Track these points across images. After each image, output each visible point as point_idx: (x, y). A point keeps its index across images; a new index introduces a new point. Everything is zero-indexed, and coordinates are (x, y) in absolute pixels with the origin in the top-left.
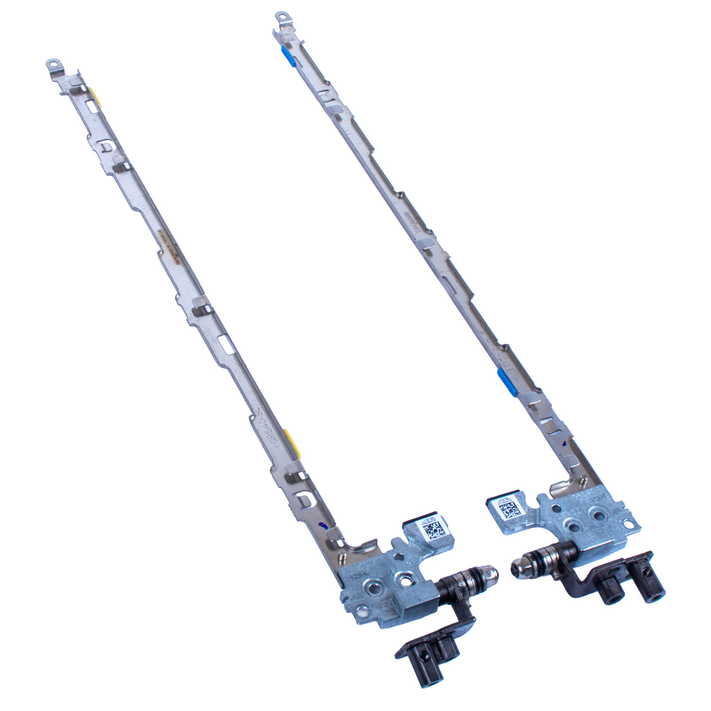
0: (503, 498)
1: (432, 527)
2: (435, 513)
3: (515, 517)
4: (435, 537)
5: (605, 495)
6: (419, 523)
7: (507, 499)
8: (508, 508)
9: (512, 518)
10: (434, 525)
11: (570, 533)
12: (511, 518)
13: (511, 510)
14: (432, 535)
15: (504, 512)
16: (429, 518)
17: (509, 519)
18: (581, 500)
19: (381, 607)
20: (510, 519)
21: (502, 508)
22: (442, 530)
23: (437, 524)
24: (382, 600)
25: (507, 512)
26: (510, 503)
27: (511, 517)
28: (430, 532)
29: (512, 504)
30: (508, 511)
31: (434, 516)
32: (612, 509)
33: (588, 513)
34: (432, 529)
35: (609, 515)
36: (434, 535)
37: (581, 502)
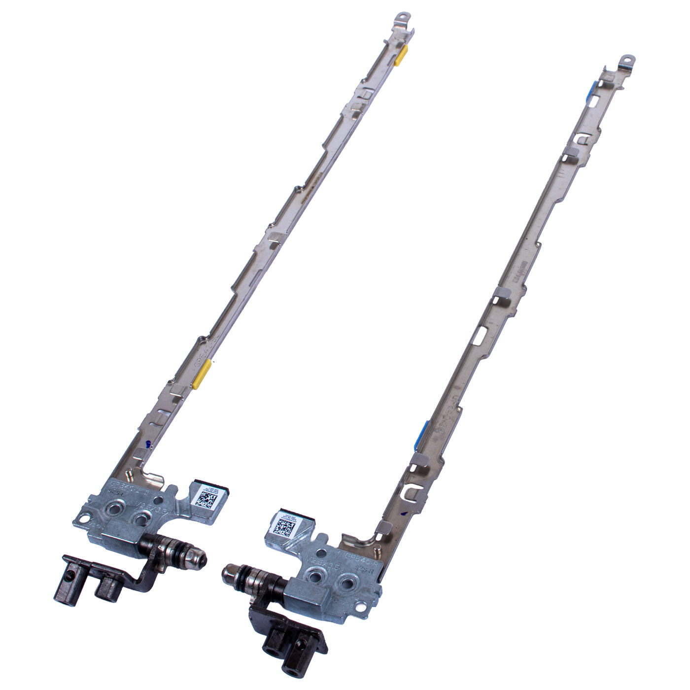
0: (292, 516)
1: (208, 497)
2: (226, 489)
3: (281, 536)
4: (200, 505)
5: (374, 572)
6: (203, 487)
7: (293, 518)
8: (286, 525)
9: (278, 535)
10: (212, 496)
11: (307, 579)
12: (277, 534)
13: (284, 529)
14: (200, 502)
15: (278, 526)
16: (215, 488)
17: (274, 533)
18: (349, 561)
20: (276, 534)
21: (281, 522)
22: (212, 504)
23: (215, 497)
25: (279, 528)
26: (291, 523)
27: (278, 533)
28: (202, 499)
29: (292, 525)
30: (282, 528)
32: (365, 586)
33: (342, 575)
34: (206, 498)
35: (356, 589)
36: (202, 503)
37: (347, 564)
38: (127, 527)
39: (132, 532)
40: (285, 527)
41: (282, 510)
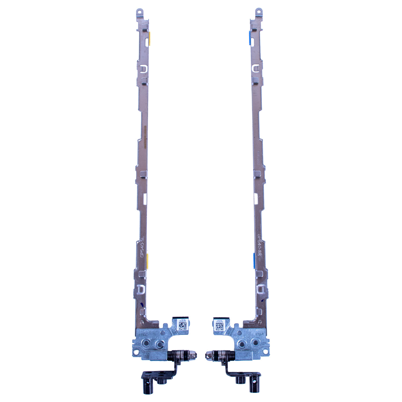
0: (220, 320)
1: (182, 324)
2: (187, 318)
4: (181, 329)
5: (264, 334)
6: (178, 320)
7: (221, 321)
8: (220, 325)
9: (219, 331)
10: (184, 323)
11: (239, 346)
12: (218, 331)
13: (220, 327)
16: (183, 319)
18: (252, 333)
19: (144, 353)
21: (217, 324)
22: (186, 327)
23: (185, 323)
24: (146, 350)
25: (218, 327)
26: (221, 323)
28: (180, 326)
29: (222, 324)
30: (219, 327)
31: (186, 319)
32: (263, 341)
33: (252, 340)
34: (182, 325)
35: (260, 344)
36: (182, 328)
37: (252, 334)
38: (159, 353)
39: (163, 355)
40: (220, 326)
41: (215, 318)
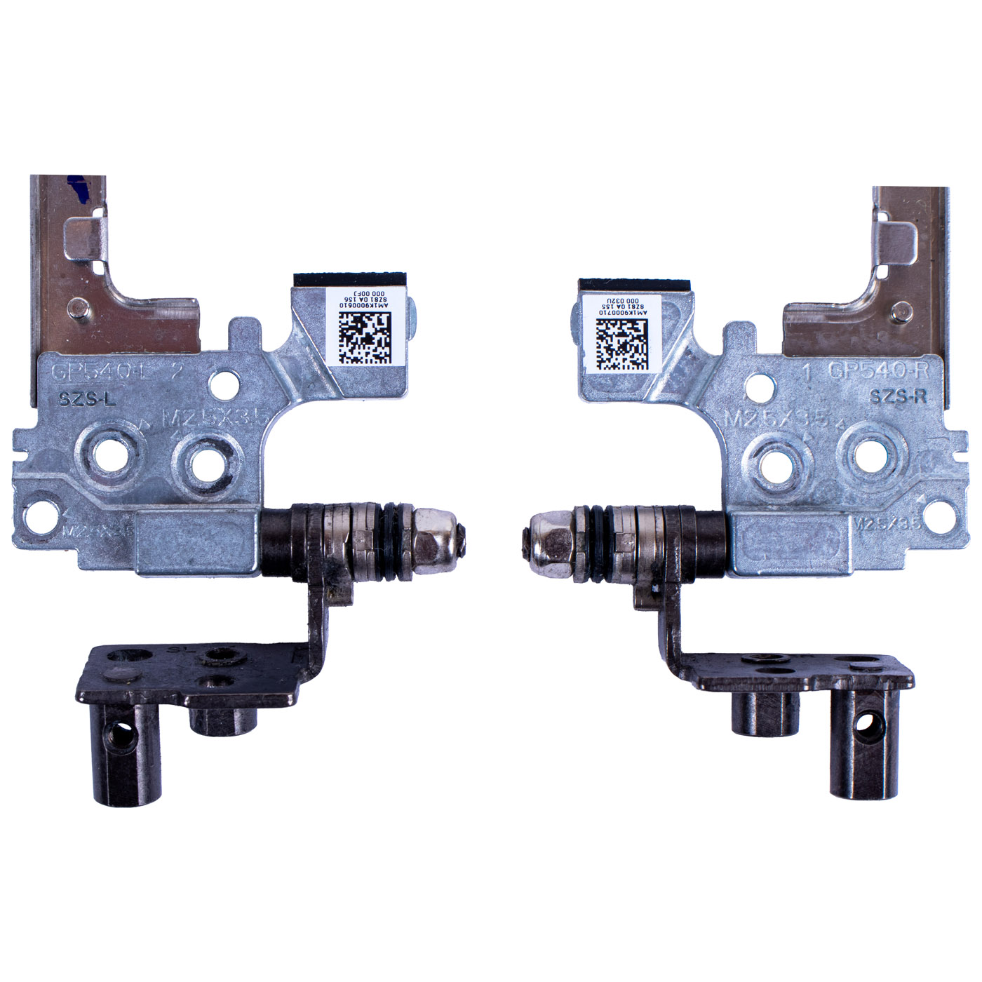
0: (625, 296)
1: (365, 325)
2: (398, 279)
3: (626, 371)
4: (356, 360)
5: (928, 397)
6: (335, 296)
7: (634, 305)
8: (623, 334)
9: (616, 371)
10: (375, 319)
11: (754, 479)
12: (612, 371)
13: (623, 347)
14: (351, 351)
15: (604, 344)
16: (371, 289)
17: (602, 371)
18: (846, 387)
19: (96, 523)
20: (607, 371)
21: (603, 327)
22: (389, 345)
23: (384, 318)
24: (112, 501)
25: (609, 348)
26: (634, 322)
27: (614, 366)
28: (349, 338)
29: (641, 325)
30: (615, 346)
31: (390, 291)
32: (922, 448)
33: (844, 434)
34: (360, 331)
35: (901, 465)
36: (358, 352)
37: (844, 396)
38: (201, 527)
39: (227, 539)
41: (589, 286)
